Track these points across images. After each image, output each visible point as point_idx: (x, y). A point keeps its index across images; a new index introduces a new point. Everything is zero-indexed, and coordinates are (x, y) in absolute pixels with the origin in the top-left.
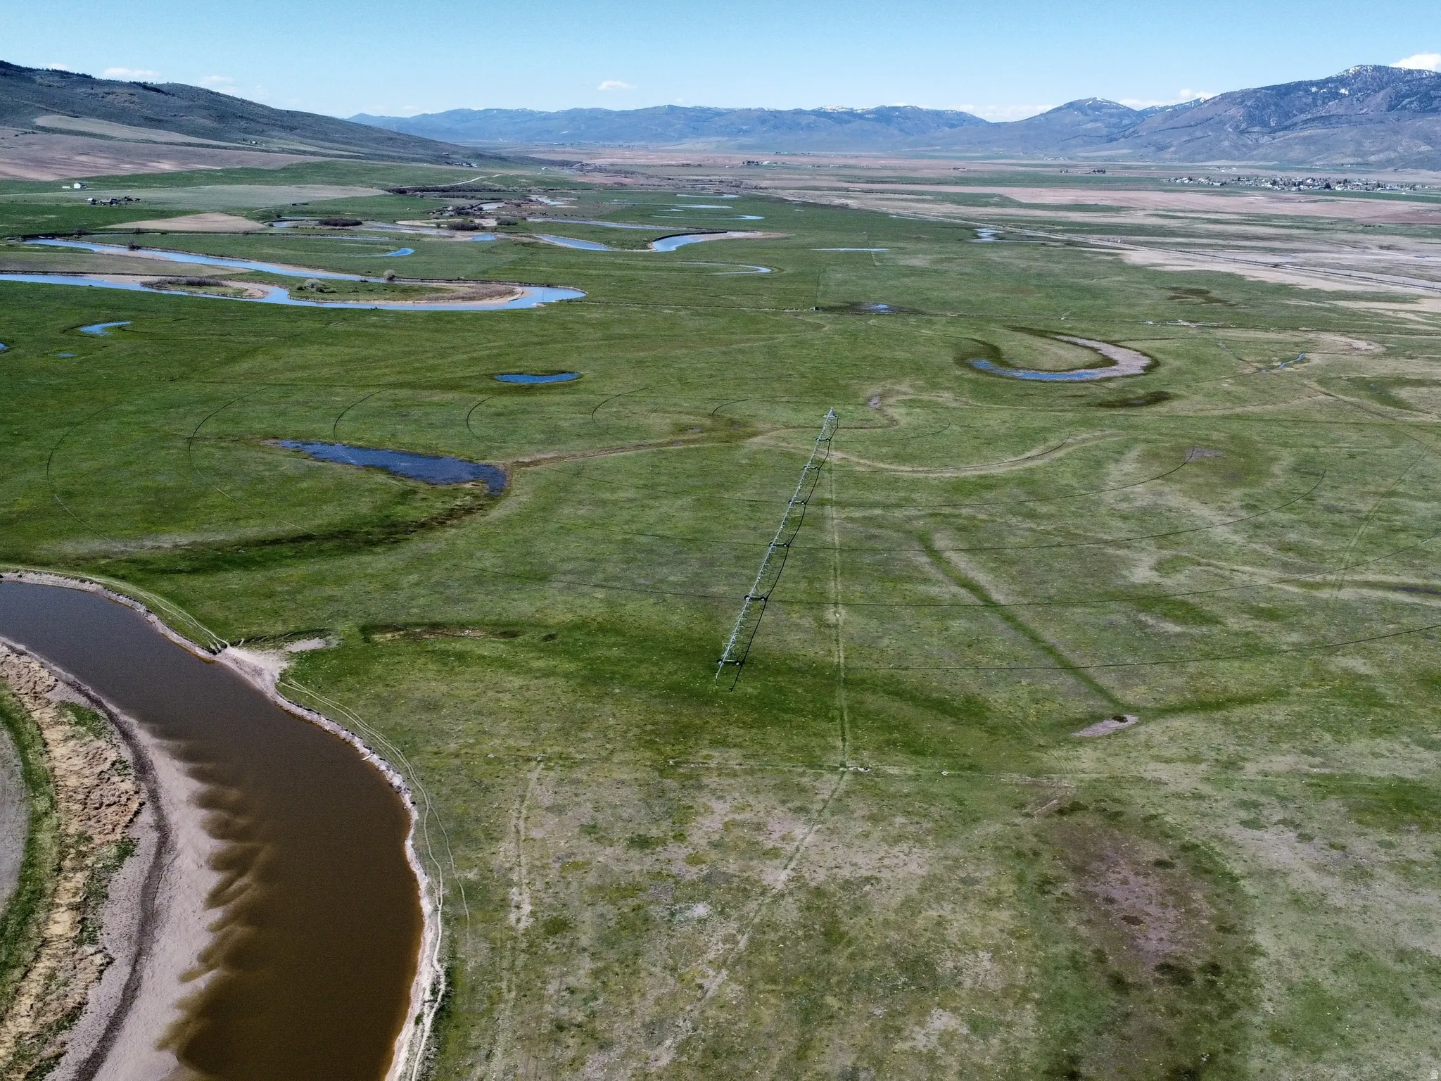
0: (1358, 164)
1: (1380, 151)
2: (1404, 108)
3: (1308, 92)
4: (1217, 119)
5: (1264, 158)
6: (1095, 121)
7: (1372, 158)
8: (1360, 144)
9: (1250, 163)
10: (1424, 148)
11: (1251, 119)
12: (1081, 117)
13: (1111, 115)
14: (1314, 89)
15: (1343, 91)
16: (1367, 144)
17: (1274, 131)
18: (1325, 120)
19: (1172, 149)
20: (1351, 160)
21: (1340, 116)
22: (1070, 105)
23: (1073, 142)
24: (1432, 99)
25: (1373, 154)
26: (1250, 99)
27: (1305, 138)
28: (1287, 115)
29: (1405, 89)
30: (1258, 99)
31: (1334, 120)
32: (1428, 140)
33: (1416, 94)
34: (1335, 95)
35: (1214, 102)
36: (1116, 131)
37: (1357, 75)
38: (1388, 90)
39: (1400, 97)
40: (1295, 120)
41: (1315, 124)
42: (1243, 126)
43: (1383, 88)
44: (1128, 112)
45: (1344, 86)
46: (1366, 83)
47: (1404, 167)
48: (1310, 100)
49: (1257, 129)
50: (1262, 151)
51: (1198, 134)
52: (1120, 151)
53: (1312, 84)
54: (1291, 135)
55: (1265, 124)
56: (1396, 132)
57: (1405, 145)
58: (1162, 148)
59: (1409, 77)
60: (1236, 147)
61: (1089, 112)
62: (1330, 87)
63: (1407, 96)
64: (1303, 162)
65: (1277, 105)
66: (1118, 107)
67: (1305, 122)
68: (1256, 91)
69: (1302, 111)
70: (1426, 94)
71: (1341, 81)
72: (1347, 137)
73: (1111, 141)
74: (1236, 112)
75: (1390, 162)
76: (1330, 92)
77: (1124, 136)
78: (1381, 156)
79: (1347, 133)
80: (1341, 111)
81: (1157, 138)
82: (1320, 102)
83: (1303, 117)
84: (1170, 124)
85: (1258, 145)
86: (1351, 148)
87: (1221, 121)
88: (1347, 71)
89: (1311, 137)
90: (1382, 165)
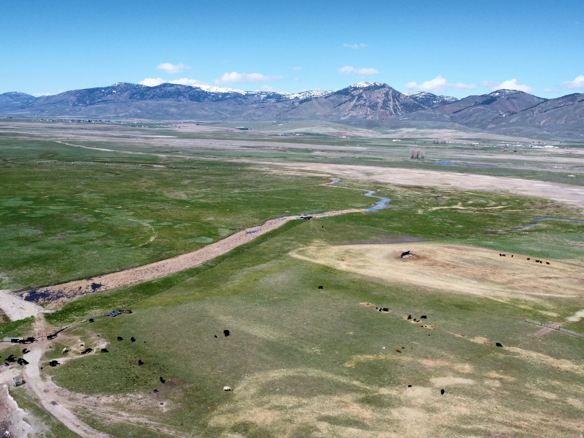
0: (115, 117)
1: (124, 112)
2: (135, 98)
3: (101, 91)
4: (66, 100)
5: (82, 115)
6: (17, 101)
7: (121, 115)
8: (116, 110)
9: (76, 116)
10: (139, 111)
11: (79, 101)
12: (10, 99)
13: (24, 99)
14: (103, 91)
15: (114, 91)
16: (119, 110)
17: (87, 105)
18: (105, 102)
19: (46, 111)
20: (113, 115)
21: (111, 100)
22: (5, 94)
23: (6, 109)
24: (144, 95)
25: (120, 113)
26: (78, 93)
27: (97, 108)
28: (93, 100)
29: (134, 91)
30: (81, 93)
31: (109, 101)
32: (140, 109)
33: (139, 93)
34: (111, 93)
35: (64, 94)
36: (25, 105)
37: (119, 86)
38: (129, 91)
39: (133, 94)
40: (96, 101)
41: (102, 103)
42: (76, 103)
43: (127, 91)
44: (32, 97)
45: (114, 90)
46: (122, 89)
47: (129, 117)
48: (101, 95)
49: (81, 104)
50: (81, 112)
51: (58, 106)
52: (26, 112)
53: (102, 88)
54: (92, 106)
55: (84, 103)
56: (129, 106)
57: (132, 110)
58: (42, 111)
59: (137, 87)
60: (71, 111)
61: (14, 97)
62: (109, 90)
63: (136, 94)
64: (96, 116)
65: (89, 96)
66: (27, 95)
67: (99, 102)
68: (80, 90)
69: (98, 98)
70: (142, 93)
71: (113, 88)
72: (112, 107)
73: (23, 108)
74: (73, 98)
75: (125, 116)
76: (109, 92)
77: (28, 107)
78: (123, 114)
79: (112, 106)
80: (113, 98)
81: (42, 107)
82: (105, 95)
83: (98, 100)
84: (47, 102)
85: (80, 110)
86: (113, 111)
87: (67, 102)
88: (115, 84)
89: (99, 107)
90: (122, 117)
